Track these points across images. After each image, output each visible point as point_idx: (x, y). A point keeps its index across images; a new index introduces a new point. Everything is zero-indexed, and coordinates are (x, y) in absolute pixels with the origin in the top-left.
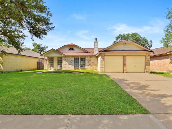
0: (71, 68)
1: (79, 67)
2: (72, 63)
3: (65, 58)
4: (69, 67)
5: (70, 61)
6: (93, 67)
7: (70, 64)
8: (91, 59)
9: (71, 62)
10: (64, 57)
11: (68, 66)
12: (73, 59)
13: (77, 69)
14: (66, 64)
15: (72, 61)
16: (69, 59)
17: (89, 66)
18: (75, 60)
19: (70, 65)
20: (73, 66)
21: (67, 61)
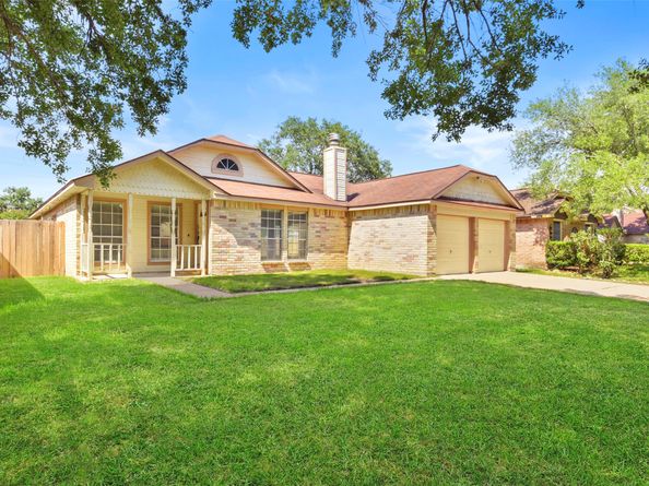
0: (251, 262)
1: (280, 257)
2: (253, 235)
3: (223, 212)
4: (239, 259)
5: (246, 229)
6: (333, 255)
7: (246, 243)
8: (328, 220)
9: (251, 229)
10: (215, 205)
11: (235, 249)
12: (256, 217)
13: (276, 265)
14: (225, 243)
15: (253, 225)
16: (239, 216)
17: (320, 251)
18: (264, 223)
19: (246, 248)
20: (258, 254)
21: (231, 224)
